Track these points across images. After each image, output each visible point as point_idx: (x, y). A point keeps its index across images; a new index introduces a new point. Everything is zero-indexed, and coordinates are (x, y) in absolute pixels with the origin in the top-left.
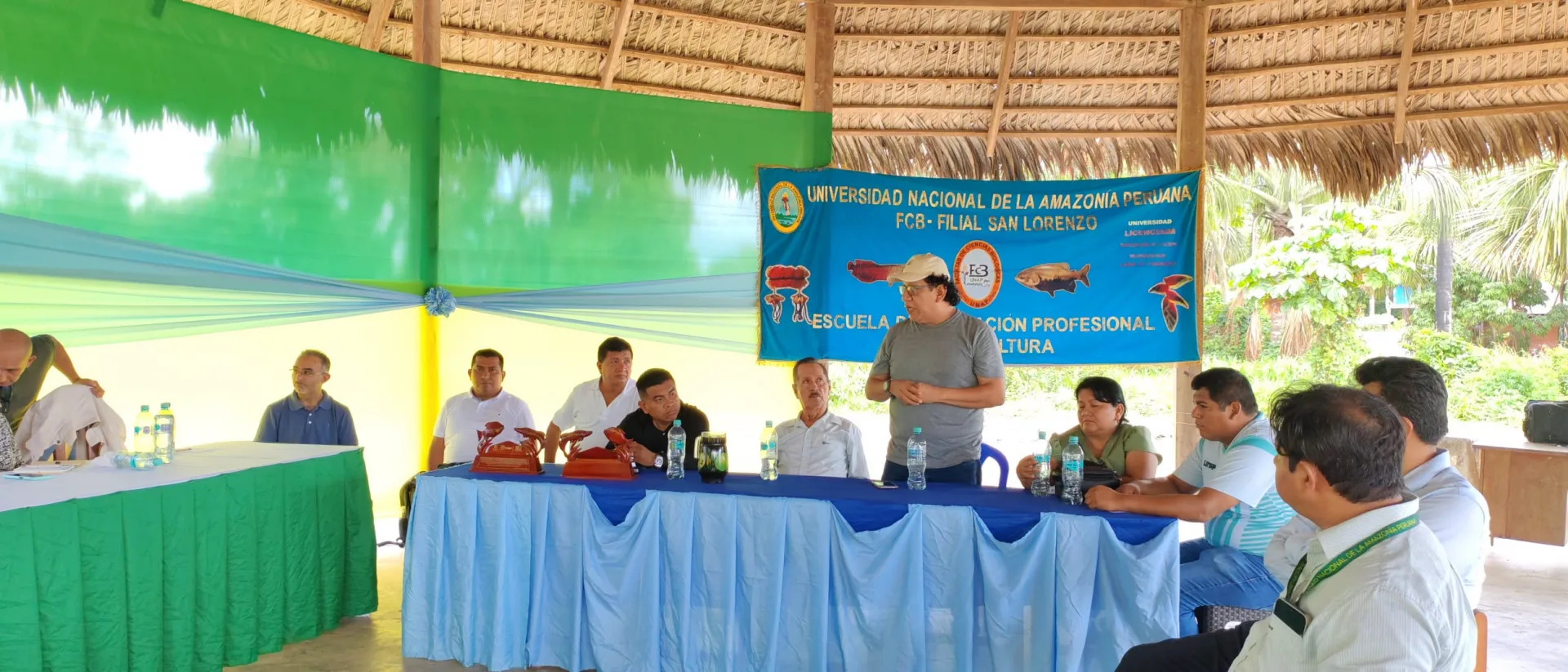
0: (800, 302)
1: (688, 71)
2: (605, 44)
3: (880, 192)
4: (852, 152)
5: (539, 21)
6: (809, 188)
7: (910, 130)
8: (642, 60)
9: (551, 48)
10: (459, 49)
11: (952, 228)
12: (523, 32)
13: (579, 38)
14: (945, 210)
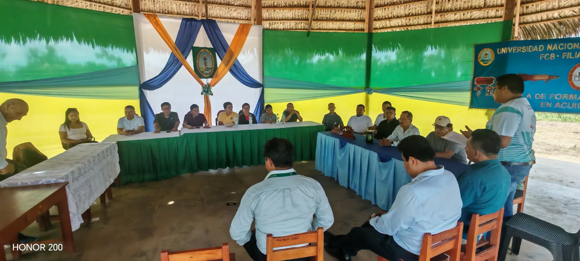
0: (490, 89)
1: (464, 15)
2: (431, 13)
3: (533, 47)
4: (544, 29)
5: (410, 11)
6: (498, 49)
7: (575, 16)
8: (445, 15)
9: (415, 18)
10: (389, 24)
11: (570, 57)
12: (405, 15)
13: (423, 13)
14: (567, 51)
